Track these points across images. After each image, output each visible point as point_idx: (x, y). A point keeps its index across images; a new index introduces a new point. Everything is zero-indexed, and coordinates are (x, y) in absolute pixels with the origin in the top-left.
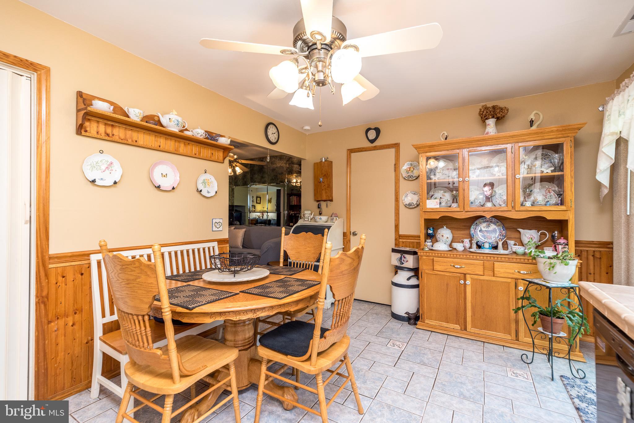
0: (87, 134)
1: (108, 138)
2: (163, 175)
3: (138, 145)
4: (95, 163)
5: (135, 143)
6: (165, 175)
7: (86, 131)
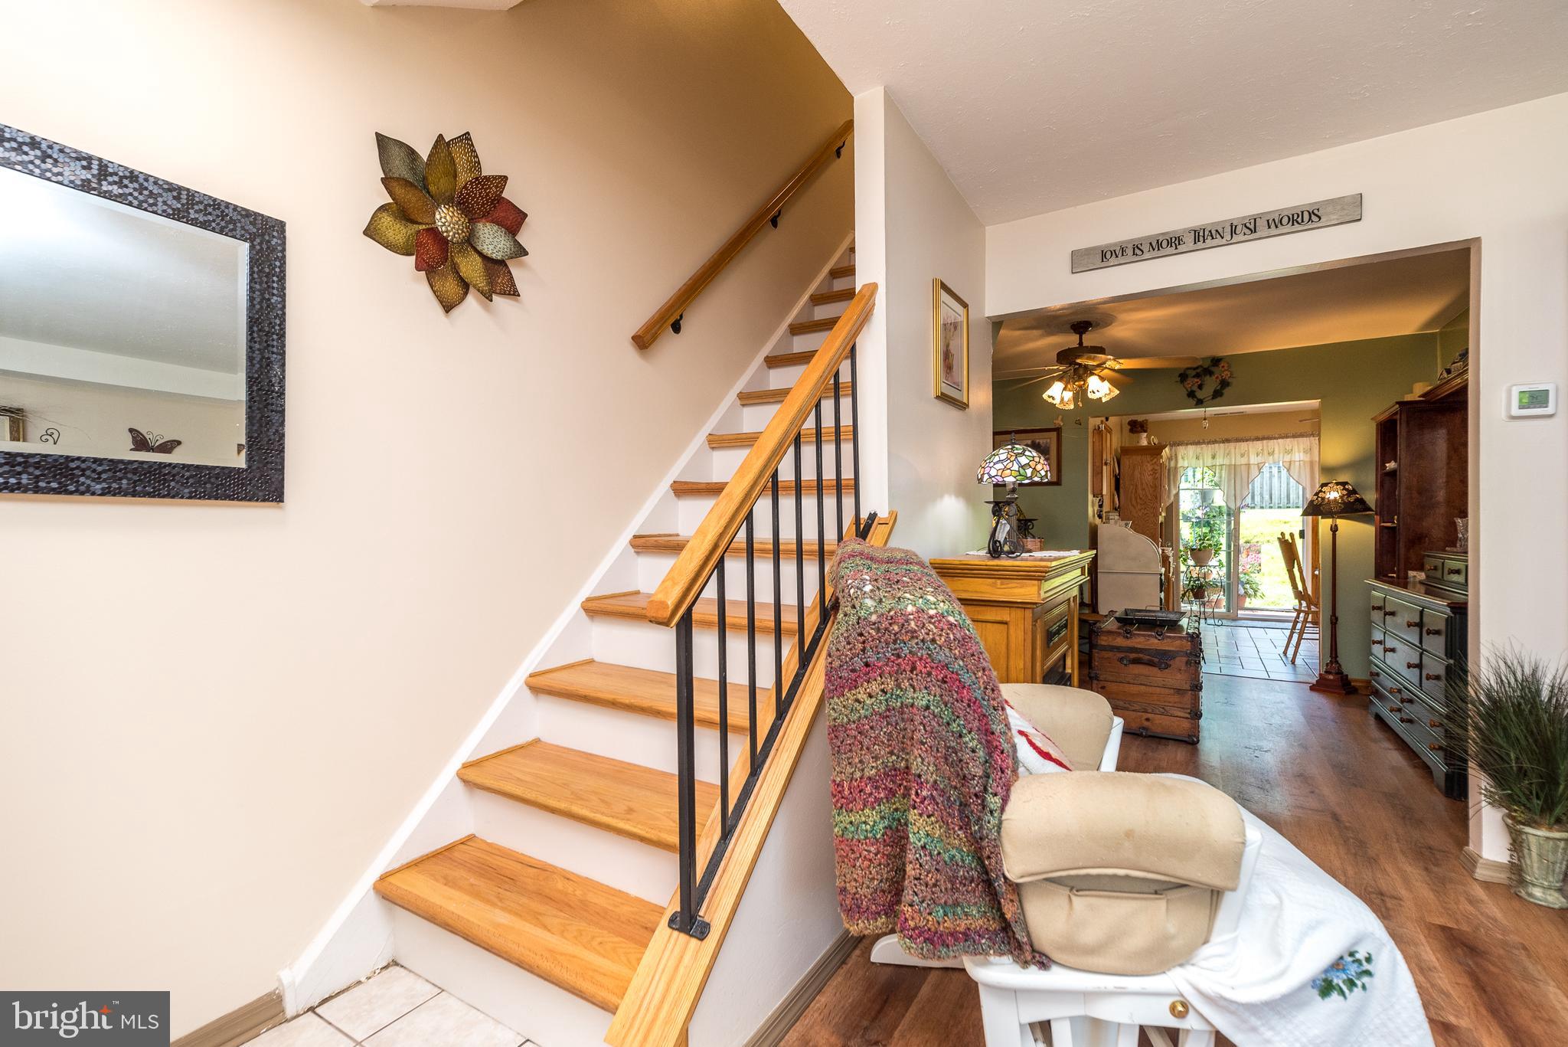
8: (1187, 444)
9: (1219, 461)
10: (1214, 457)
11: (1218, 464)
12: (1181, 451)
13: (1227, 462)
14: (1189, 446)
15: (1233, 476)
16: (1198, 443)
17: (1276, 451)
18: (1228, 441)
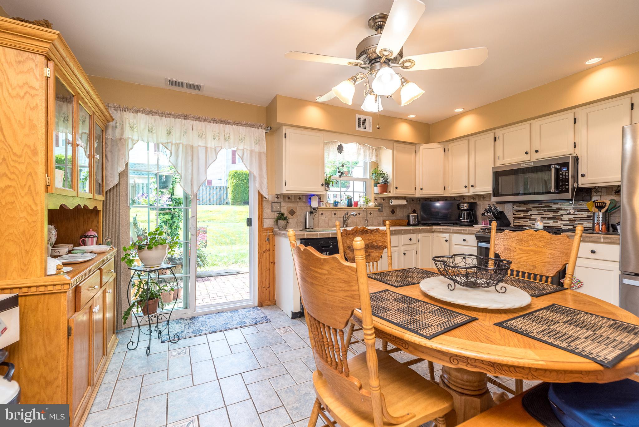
8: (137, 111)
9: (175, 138)
10: (169, 133)
11: (174, 142)
12: (129, 117)
13: (184, 141)
14: (139, 114)
15: (190, 158)
16: (151, 113)
17: (232, 137)
18: (185, 117)
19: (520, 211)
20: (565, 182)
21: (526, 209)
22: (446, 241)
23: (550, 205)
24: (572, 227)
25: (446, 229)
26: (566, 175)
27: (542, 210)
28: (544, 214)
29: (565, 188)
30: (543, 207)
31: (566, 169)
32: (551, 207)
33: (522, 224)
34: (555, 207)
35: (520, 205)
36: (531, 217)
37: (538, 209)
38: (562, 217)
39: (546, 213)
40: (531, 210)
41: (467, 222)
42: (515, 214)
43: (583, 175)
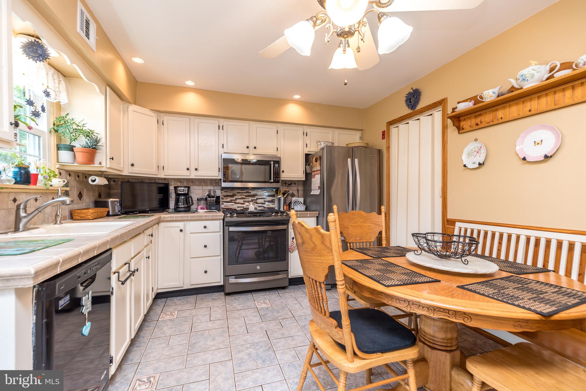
0: (463, 131)
1: (478, 127)
2: (536, 143)
3: (505, 120)
4: (470, 151)
5: (500, 121)
6: (540, 143)
7: (463, 129)
19: (227, 196)
20: (277, 175)
21: (232, 194)
22: (181, 231)
23: (250, 192)
24: (263, 208)
25: (182, 217)
26: (278, 170)
27: (244, 195)
28: (245, 199)
29: (277, 179)
30: (245, 193)
31: (277, 166)
32: (250, 193)
33: (229, 208)
34: (253, 193)
35: (227, 190)
36: (236, 201)
37: (241, 194)
38: (257, 201)
39: (247, 197)
40: (236, 195)
41: (184, 207)
42: (223, 199)
43: (283, 172)
